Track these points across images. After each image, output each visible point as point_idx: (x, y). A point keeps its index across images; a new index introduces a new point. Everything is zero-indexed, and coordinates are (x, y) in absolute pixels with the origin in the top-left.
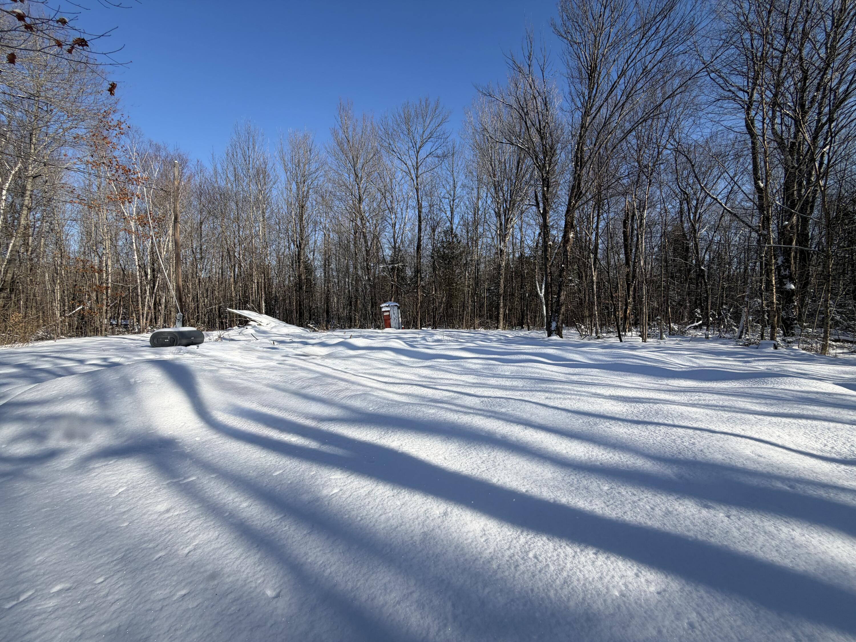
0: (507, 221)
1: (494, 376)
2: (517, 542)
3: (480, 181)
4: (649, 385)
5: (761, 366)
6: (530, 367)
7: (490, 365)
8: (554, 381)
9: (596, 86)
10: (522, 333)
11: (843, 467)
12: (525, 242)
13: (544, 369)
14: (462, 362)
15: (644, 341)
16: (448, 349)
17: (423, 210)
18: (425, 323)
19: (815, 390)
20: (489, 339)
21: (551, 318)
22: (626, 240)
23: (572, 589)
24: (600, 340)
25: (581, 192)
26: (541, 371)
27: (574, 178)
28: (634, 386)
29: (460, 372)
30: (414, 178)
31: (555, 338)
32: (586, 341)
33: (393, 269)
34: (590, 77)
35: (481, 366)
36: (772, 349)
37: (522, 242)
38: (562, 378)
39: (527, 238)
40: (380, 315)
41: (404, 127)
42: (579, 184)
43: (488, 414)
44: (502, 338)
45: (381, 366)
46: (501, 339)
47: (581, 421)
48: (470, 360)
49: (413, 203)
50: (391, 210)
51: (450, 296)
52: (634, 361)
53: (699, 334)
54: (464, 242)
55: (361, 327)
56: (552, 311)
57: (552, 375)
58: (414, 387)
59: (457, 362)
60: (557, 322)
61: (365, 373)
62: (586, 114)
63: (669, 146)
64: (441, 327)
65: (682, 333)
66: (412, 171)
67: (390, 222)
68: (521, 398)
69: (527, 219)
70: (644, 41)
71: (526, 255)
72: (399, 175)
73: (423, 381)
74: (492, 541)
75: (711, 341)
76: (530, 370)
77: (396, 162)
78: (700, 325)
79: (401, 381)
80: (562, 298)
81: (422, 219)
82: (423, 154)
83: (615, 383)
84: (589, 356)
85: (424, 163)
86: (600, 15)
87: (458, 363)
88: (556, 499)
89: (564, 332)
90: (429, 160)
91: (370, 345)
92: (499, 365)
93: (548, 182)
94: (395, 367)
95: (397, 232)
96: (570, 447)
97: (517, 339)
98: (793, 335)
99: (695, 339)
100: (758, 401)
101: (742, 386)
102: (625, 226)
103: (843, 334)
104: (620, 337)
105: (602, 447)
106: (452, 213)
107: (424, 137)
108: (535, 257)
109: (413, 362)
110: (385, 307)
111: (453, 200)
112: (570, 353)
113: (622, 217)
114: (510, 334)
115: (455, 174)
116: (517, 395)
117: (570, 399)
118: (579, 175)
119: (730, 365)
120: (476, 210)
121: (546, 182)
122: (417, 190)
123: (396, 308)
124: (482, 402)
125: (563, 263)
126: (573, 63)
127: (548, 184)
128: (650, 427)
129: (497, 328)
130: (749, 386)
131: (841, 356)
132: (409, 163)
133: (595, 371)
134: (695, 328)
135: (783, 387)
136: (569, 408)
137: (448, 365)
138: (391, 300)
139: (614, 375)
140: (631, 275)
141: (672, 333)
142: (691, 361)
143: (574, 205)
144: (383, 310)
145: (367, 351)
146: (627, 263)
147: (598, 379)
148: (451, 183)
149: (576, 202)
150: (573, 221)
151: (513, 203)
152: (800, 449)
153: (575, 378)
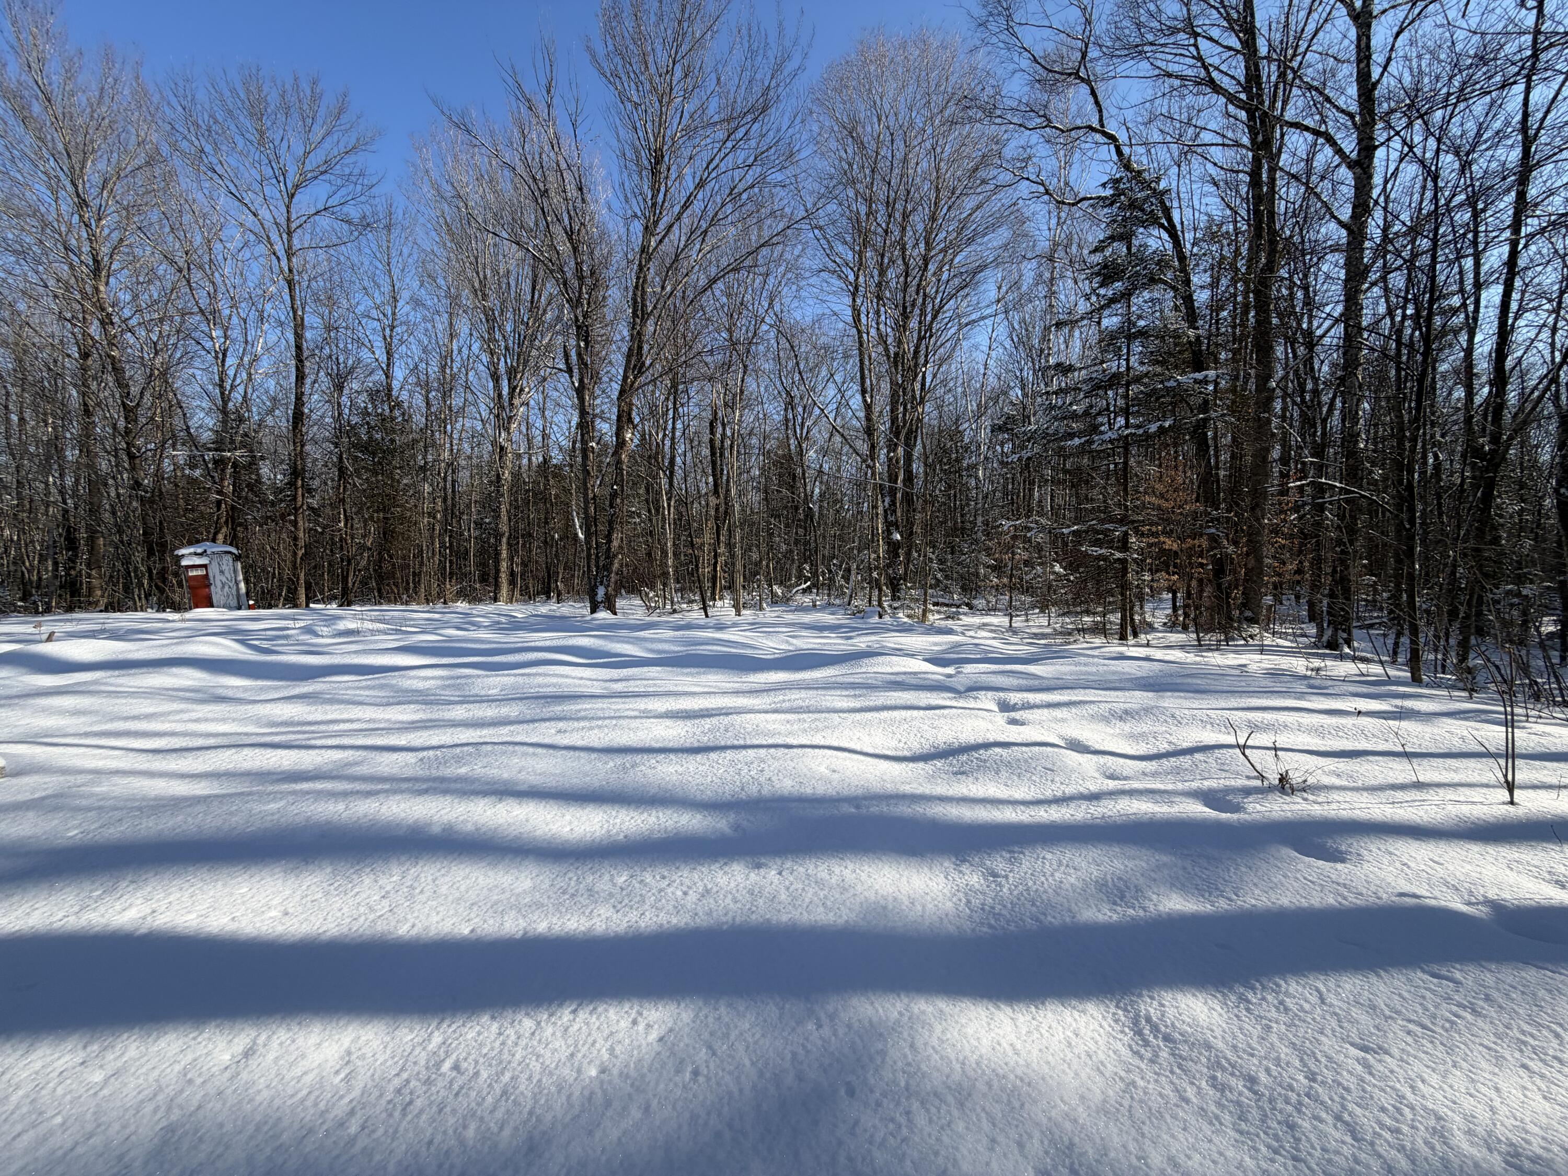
0: (512, 389)
1: (465, 701)
2: (424, 1049)
3: (454, 300)
4: (728, 685)
5: (862, 642)
6: (540, 675)
7: (458, 678)
8: (580, 697)
9: (663, 189)
10: (544, 609)
11: (911, 765)
12: (552, 436)
13: (567, 677)
14: (395, 679)
15: (738, 614)
16: (364, 652)
17: (308, 335)
18: (322, 593)
19: (903, 670)
20: (473, 624)
21: (596, 579)
22: (713, 454)
23: (514, 1101)
24: (676, 616)
25: (643, 363)
26: (561, 680)
27: (632, 335)
28: (706, 690)
29: (385, 700)
30: (281, 253)
31: (603, 615)
32: (654, 618)
33: (220, 463)
34: (655, 172)
35: (439, 682)
36: (876, 619)
37: (545, 436)
38: (597, 689)
39: (555, 428)
40: (176, 574)
41: (246, 122)
42: (640, 348)
43: (424, 786)
44: (503, 619)
45: (151, 710)
46: (499, 623)
47: (611, 764)
48: (413, 673)
49: (278, 310)
50: (211, 316)
51: (387, 534)
52: (715, 648)
53: (807, 600)
54: (419, 420)
55: (113, 607)
56: (597, 567)
57: (580, 686)
58: (246, 751)
59: (380, 679)
60: (607, 587)
61: (86, 735)
62: (648, 230)
63: (767, 319)
64: (363, 602)
65: (786, 600)
66: (274, 237)
67: (208, 344)
68: (509, 739)
69: (555, 394)
70: (729, 144)
71: (555, 461)
72: (234, 237)
73: (277, 734)
74: (363, 1071)
75: (819, 611)
76: (540, 680)
77: (224, 201)
78: (809, 587)
79: (211, 741)
80: (615, 544)
81: (306, 353)
82: (304, 203)
83: (680, 689)
84: (650, 645)
85: (308, 226)
86: (667, 72)
87: (383, 681)
88: (529, 928)
89: (620, 603)
90: (324, 222)
91: (121, 657)
92: (479, 676)
93: (587, 332)
94: (199, 707)
95: (231, 373)
96: (579, 819)
97: (532, 620)
98: (899, 598)
99: (802, 609)
100: (847, 693)
101: (837, 673)
102: (712, 432)
103: (942, 596)
104: (705, 609)
105: (633, 806)
106: (389, 354)
107: (308, 167)
108: (571, 466)
109: (262, 689)
110: (189, 556)
111: (392, 328)
112: (618, 642)
113: (707, 415)
114: (520, 611)
115: (396, 272)
116: (504, 734)
117: (600, 727)
118: (639, 333)
119: (830, 644)
120: (446, 360)
121: (583, 332)
122: (290, 284)
123: (229, 558)
124: (421, 760)
125: (616, 483)
126: (626, 134)
127: (587, 337)
128: (713, 756)
129: (496, 600)
130: (844, 672)
131: (937, 623)
132: (264, 213)
133: (654, 671)
134: (804, 591)
135: (875, 670)
136: (596, 744)
137: (358, 688)
138: (214, 540)
139: (683, 674)
140: (722, 509)
141: (775, 601)
142: (787, 642)
143: (633, 383)
144: (184, 563)
145: (109, 673)
146: (716, 492)
147: (655, 685)
148: (387, 289)
149: (635, 378)
150: (631, 410)
151: (523, 359)
152: (877, 752)
153: (619, 687)
